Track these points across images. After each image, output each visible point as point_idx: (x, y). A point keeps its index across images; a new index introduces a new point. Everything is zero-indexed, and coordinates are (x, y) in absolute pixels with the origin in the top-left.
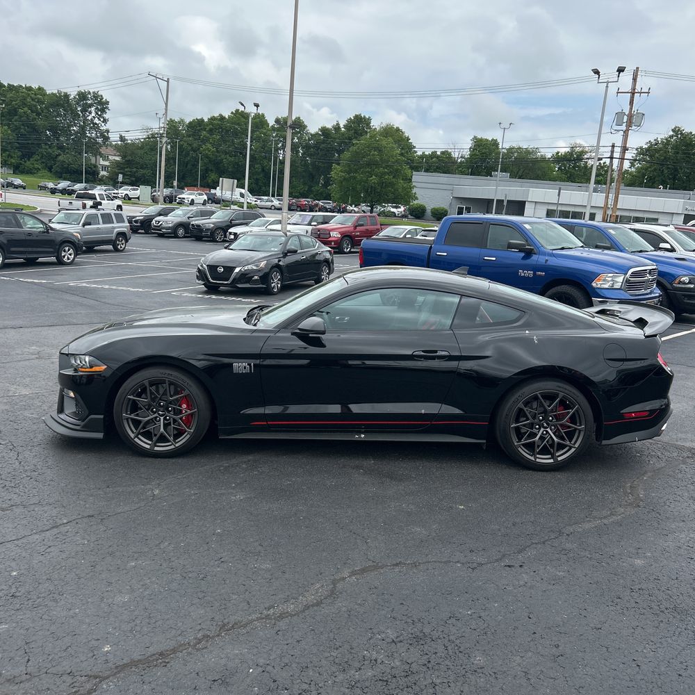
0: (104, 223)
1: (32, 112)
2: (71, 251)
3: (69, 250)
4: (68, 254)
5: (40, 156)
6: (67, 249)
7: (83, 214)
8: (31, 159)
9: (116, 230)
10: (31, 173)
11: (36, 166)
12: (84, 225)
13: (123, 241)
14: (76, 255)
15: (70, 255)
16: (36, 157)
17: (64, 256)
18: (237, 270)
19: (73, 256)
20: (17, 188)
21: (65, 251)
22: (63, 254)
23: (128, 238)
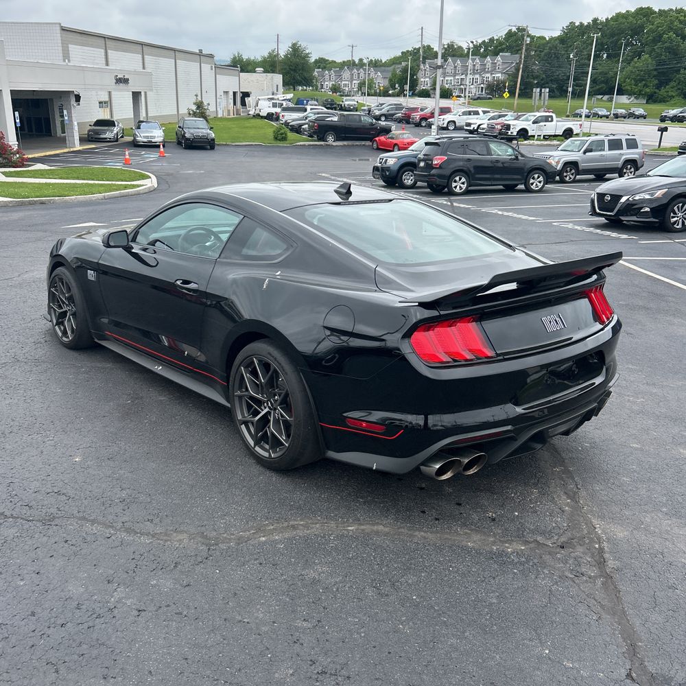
0: (610, 150)
1: (677, 36)
2: (541, 179)
3: (539, 177)
4: (537, 182)
5: (677, 81)
6: (536, 176)
7: (587, 141)
8: (667, 87)
9: (624, 157)
10: (664, 102)
11: (670, 94)
12: (585, 153)
13: (632, 170)
14: (546, 182)
15: (540, 182)
16: (672, 84)
17: (532, 184)
18: (623, 200)
19: (542, 184)
20: (638, 118)
21: (534, 178)
22: (532, 181)
23: (639, 166)
